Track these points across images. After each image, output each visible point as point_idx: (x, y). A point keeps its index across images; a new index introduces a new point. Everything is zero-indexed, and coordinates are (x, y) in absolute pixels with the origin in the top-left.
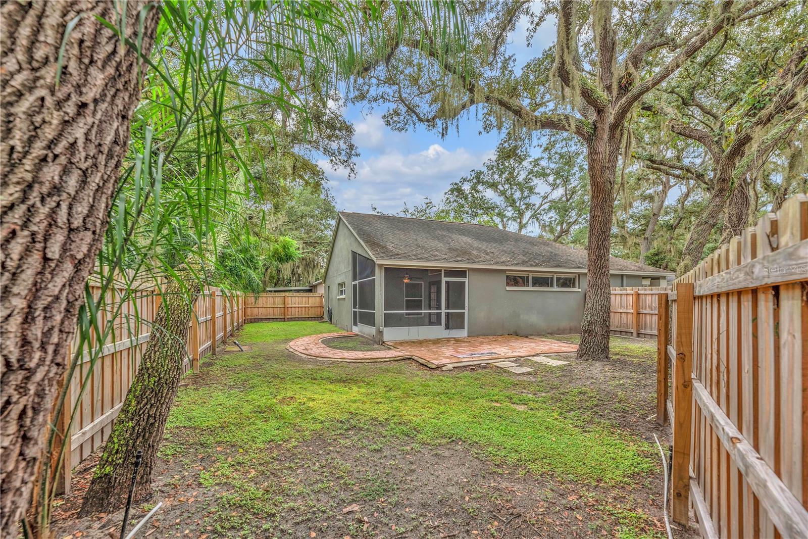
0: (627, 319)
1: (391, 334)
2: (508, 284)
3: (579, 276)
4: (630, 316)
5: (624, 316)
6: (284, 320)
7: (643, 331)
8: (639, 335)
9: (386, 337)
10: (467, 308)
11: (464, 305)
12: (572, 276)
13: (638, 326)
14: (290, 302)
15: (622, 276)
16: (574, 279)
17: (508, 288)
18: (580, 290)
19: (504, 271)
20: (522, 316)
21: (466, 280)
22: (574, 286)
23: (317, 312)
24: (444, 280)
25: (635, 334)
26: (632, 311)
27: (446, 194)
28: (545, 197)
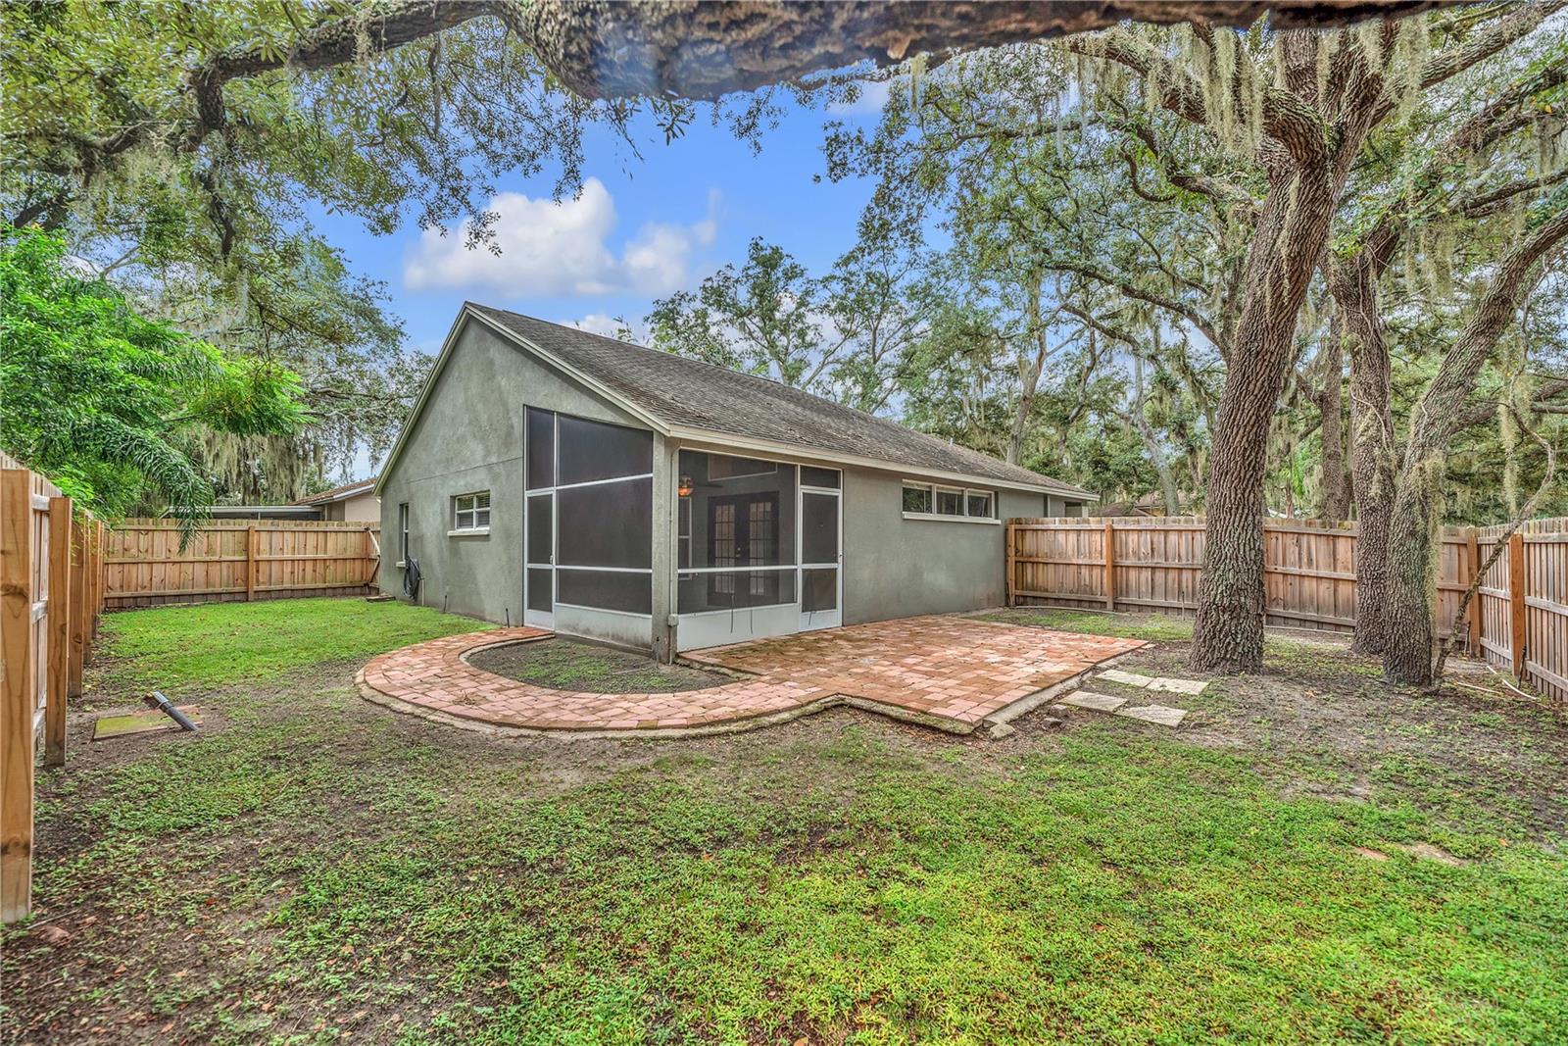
0: (1091, 576)
1: (696, 633)
2: (906, 507)
3: (996, 494)
4: (1096, 572)
5: (1085, 571)
6: (244, 597)
7: (1124, 600)
8: (1116, 606)
9: (683, 643)
10: (840, 559)
11: (836, 552)
12: (984, 493)
13: (1116, 590)
14: (264, 546)
15: (1045, 496)
16: (988, 500)
17: (907, 515)
18: (999, 522)
19: (899, 476)
20: (925, 575)
21: (838, 493)
22: (986, 514)
23: (354, 572)
24: (801, 489)
25: (1110, 606)
26: (1104, 562)
27: (646, 319)
28: (828, 353)
